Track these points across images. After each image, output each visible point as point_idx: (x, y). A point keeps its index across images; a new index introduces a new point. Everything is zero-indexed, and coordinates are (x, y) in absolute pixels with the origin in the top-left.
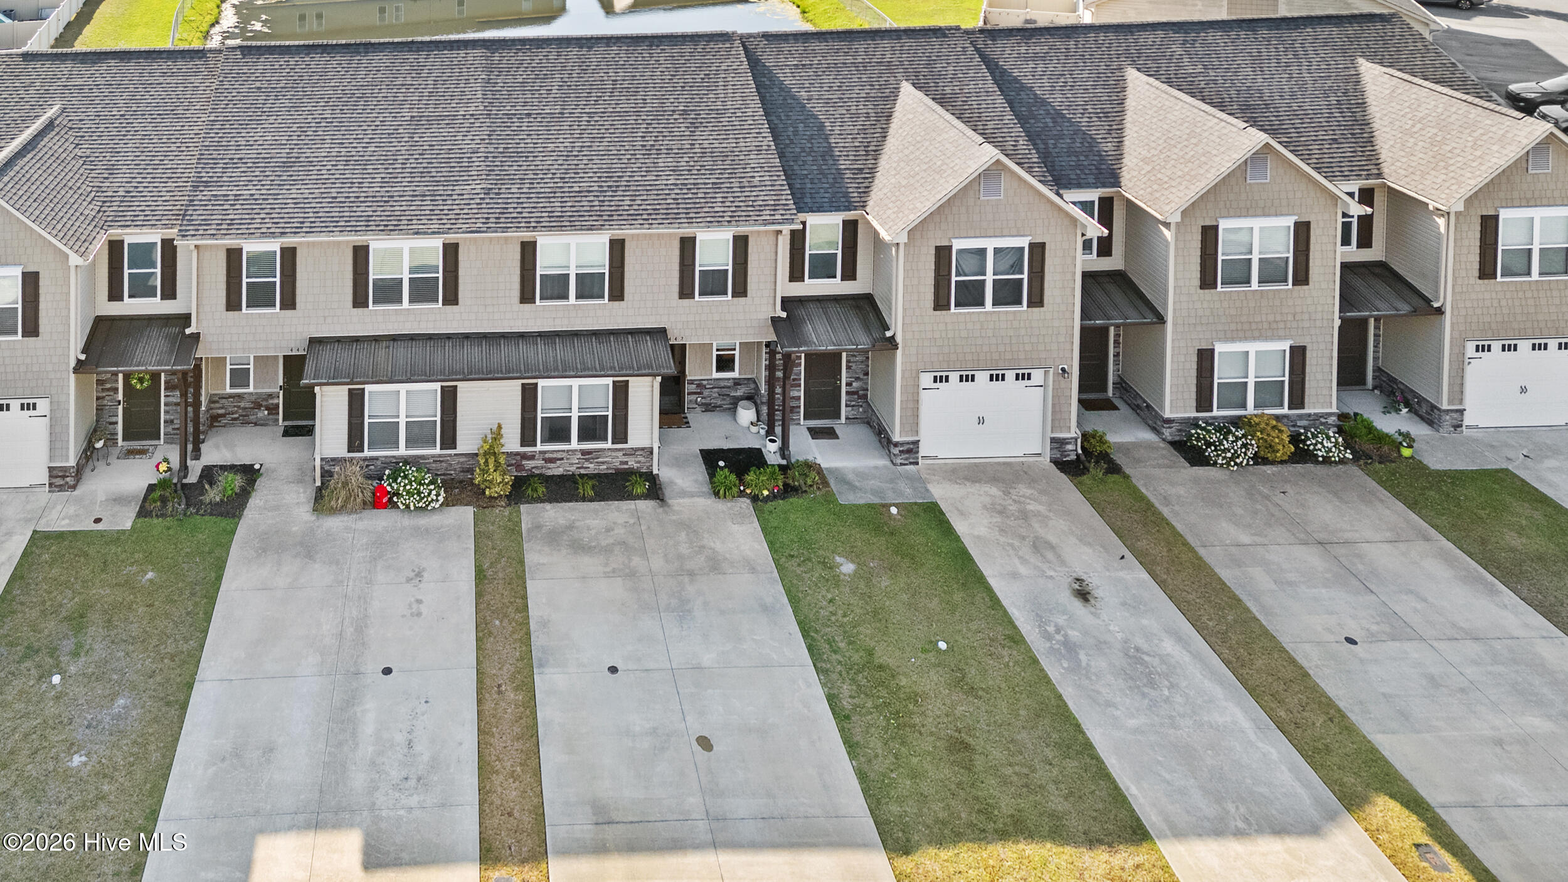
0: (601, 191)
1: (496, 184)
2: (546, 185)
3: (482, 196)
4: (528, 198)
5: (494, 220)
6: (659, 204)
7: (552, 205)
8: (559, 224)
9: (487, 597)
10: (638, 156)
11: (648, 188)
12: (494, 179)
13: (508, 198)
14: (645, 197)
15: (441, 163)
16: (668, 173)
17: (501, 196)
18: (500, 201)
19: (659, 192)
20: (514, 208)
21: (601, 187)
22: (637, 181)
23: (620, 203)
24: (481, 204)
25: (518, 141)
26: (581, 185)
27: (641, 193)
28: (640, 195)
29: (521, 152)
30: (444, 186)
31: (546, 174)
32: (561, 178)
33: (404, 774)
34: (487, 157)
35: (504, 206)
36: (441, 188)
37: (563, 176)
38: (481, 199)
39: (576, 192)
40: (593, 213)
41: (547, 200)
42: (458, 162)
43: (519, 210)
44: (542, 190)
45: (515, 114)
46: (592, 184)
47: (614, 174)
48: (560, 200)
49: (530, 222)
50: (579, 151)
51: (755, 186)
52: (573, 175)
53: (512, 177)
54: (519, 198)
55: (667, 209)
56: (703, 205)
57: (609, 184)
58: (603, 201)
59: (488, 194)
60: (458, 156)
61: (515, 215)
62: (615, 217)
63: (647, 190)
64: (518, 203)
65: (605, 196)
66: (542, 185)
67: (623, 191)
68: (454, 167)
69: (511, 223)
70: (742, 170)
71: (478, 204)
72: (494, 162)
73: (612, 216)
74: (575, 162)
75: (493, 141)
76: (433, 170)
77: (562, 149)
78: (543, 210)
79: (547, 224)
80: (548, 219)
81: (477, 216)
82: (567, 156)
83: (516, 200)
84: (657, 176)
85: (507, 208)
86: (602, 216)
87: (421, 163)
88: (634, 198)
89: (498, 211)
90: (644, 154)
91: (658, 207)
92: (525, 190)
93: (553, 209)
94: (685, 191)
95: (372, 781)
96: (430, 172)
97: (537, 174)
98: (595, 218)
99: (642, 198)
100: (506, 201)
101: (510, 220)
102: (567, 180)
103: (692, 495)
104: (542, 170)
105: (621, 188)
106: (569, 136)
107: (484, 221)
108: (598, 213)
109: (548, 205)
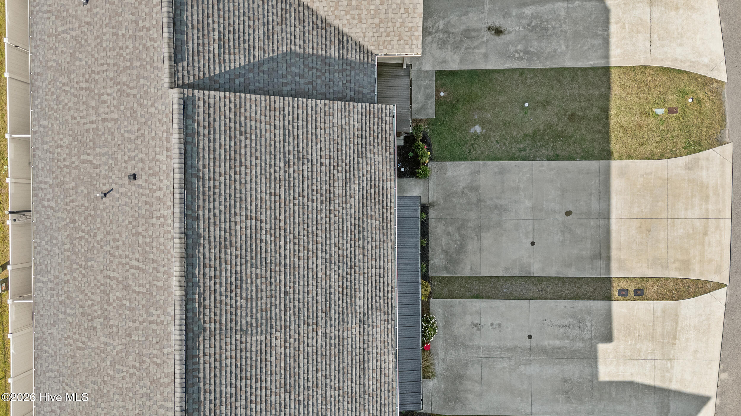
0: (364, 239)
1: (356, 317)
2: (357, 279)
3: (366, 326)
4: (368, 292)
5: (386, 316)
6: (375, 199)
7: (374, 275)
8: (390, 271)
9: (490, 294)
10: (332, 208)
11: (361, 204)
12: (352, 319)
13: (368, 307)
14: (369, 208)
15: (335, 361)
16: (348, 188)
17: (366, 311)
18: (370, 312)
19: (365, 197)
20: (376, 302)
21: (359, 239)
22: (355, 212)
23: (374, 226)
24: (373, 326)
25: (315, 302)
26: (357, 253)
27: (365, 210)
28: (367, 212)
29: (326, 298)
30: (356, 355)
31: (347, 279)
32: (351, 268)
33: (577, 328)
34: (331, 325)
35: (374, 309)
36: (358, 357)
37: (349, 267)
38: (368, 327)
39: (363, 257)
40: (381, 247)
41: (370, 278)
42: (335, 347)
43: (378, 299)
44: (361, 282)
45: (285, 305)
46: (357, 245)
47: (349, 228)
48: (370, 269)
49: (388, 291)
50: (326, 253)
51: (362, 126)
52: (349, 259)
53: (349, 305)
54: (368, 299)
55: (379, 194)
56: (376, 169)
57: (357, 232)
58: (372, 238)
59: (364, 322)
60: (328, 348)
61: (382, 302)
62: (385, 231)
63: (363, 206)
64: (372, 300)
65: (367, 237)
66: (357, 282)
67: (363, 223)
68: (339, 350)
69: (388, 303)
70: (347, 133)
71: (373, 329)
72: (335, 319)
73: (383, 233)
74: (337, 256)
75: (315, 321)
76: (341, 365)
77: (324, 267)
78: (378, 281)
79: (390, 279)
80: (386, 278)
81: (382, 328)
82: (331, 262)
83: (370, 301)
84: (350, 197)
85: (376, 307)
86: (384, 241)
87: (335, 376)
88: (369, 217)
89: (378, 314)
90: (330, 203)
91: (377, 200)
92: (361, 295)
93: (378, 274)
94: (365, 179)
95: (580, 340)
96: (343, 367)
97: (347, 286)
98: (385, 245)
99: (369, 211)
100: (370, 309)
101: (386, 305)
102: (353, 264)
103: (426, 189)
104: (343, 282)
105: (361, 224)
106: (310, 261)
107: (386, 323)
108: (382, 243)
109: (374, 278)
